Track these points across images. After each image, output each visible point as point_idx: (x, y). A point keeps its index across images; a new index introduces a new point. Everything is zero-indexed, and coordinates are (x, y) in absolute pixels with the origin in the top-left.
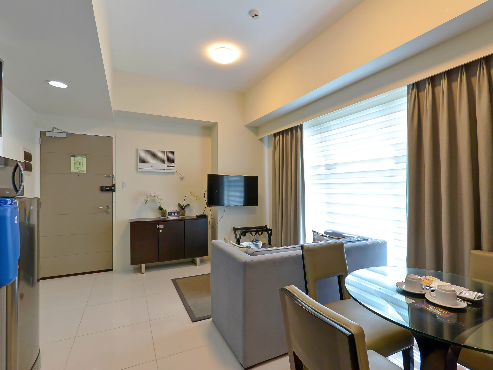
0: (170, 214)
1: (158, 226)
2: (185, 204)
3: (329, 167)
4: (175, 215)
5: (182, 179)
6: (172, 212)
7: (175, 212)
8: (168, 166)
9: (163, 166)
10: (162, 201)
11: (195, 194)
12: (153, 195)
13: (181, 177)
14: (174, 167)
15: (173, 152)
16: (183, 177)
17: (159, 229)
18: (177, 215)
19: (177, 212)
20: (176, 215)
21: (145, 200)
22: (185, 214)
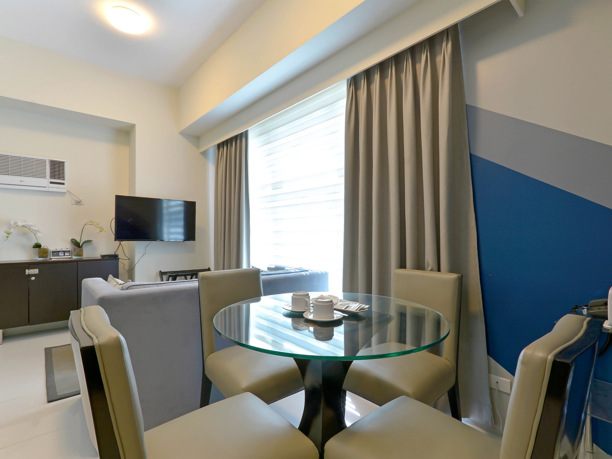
0: (56, 253)
1: (27, 271)
2: (84, 239)
3: (276, 186)
4: (64, 255)
5: (79, 203)
6: (60, 251)
7: (64, 252)
8: (51, 183)
9: (45, 182)
10: (39, 234)
11: (98, 224)
12: (20, 224)
13: (76, 200)
14: (63, 184)
15: (63, 163)
16: (79, 200)
17: (30, 276)
18: (70, 256)
19: (69, 251)
20: (68, 256)
21: (5, 232)
22: (82, 254)
